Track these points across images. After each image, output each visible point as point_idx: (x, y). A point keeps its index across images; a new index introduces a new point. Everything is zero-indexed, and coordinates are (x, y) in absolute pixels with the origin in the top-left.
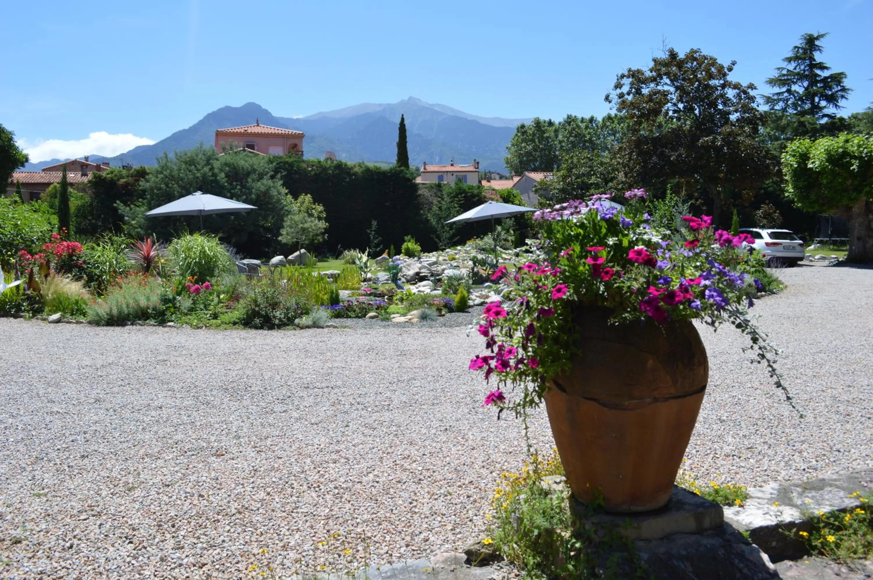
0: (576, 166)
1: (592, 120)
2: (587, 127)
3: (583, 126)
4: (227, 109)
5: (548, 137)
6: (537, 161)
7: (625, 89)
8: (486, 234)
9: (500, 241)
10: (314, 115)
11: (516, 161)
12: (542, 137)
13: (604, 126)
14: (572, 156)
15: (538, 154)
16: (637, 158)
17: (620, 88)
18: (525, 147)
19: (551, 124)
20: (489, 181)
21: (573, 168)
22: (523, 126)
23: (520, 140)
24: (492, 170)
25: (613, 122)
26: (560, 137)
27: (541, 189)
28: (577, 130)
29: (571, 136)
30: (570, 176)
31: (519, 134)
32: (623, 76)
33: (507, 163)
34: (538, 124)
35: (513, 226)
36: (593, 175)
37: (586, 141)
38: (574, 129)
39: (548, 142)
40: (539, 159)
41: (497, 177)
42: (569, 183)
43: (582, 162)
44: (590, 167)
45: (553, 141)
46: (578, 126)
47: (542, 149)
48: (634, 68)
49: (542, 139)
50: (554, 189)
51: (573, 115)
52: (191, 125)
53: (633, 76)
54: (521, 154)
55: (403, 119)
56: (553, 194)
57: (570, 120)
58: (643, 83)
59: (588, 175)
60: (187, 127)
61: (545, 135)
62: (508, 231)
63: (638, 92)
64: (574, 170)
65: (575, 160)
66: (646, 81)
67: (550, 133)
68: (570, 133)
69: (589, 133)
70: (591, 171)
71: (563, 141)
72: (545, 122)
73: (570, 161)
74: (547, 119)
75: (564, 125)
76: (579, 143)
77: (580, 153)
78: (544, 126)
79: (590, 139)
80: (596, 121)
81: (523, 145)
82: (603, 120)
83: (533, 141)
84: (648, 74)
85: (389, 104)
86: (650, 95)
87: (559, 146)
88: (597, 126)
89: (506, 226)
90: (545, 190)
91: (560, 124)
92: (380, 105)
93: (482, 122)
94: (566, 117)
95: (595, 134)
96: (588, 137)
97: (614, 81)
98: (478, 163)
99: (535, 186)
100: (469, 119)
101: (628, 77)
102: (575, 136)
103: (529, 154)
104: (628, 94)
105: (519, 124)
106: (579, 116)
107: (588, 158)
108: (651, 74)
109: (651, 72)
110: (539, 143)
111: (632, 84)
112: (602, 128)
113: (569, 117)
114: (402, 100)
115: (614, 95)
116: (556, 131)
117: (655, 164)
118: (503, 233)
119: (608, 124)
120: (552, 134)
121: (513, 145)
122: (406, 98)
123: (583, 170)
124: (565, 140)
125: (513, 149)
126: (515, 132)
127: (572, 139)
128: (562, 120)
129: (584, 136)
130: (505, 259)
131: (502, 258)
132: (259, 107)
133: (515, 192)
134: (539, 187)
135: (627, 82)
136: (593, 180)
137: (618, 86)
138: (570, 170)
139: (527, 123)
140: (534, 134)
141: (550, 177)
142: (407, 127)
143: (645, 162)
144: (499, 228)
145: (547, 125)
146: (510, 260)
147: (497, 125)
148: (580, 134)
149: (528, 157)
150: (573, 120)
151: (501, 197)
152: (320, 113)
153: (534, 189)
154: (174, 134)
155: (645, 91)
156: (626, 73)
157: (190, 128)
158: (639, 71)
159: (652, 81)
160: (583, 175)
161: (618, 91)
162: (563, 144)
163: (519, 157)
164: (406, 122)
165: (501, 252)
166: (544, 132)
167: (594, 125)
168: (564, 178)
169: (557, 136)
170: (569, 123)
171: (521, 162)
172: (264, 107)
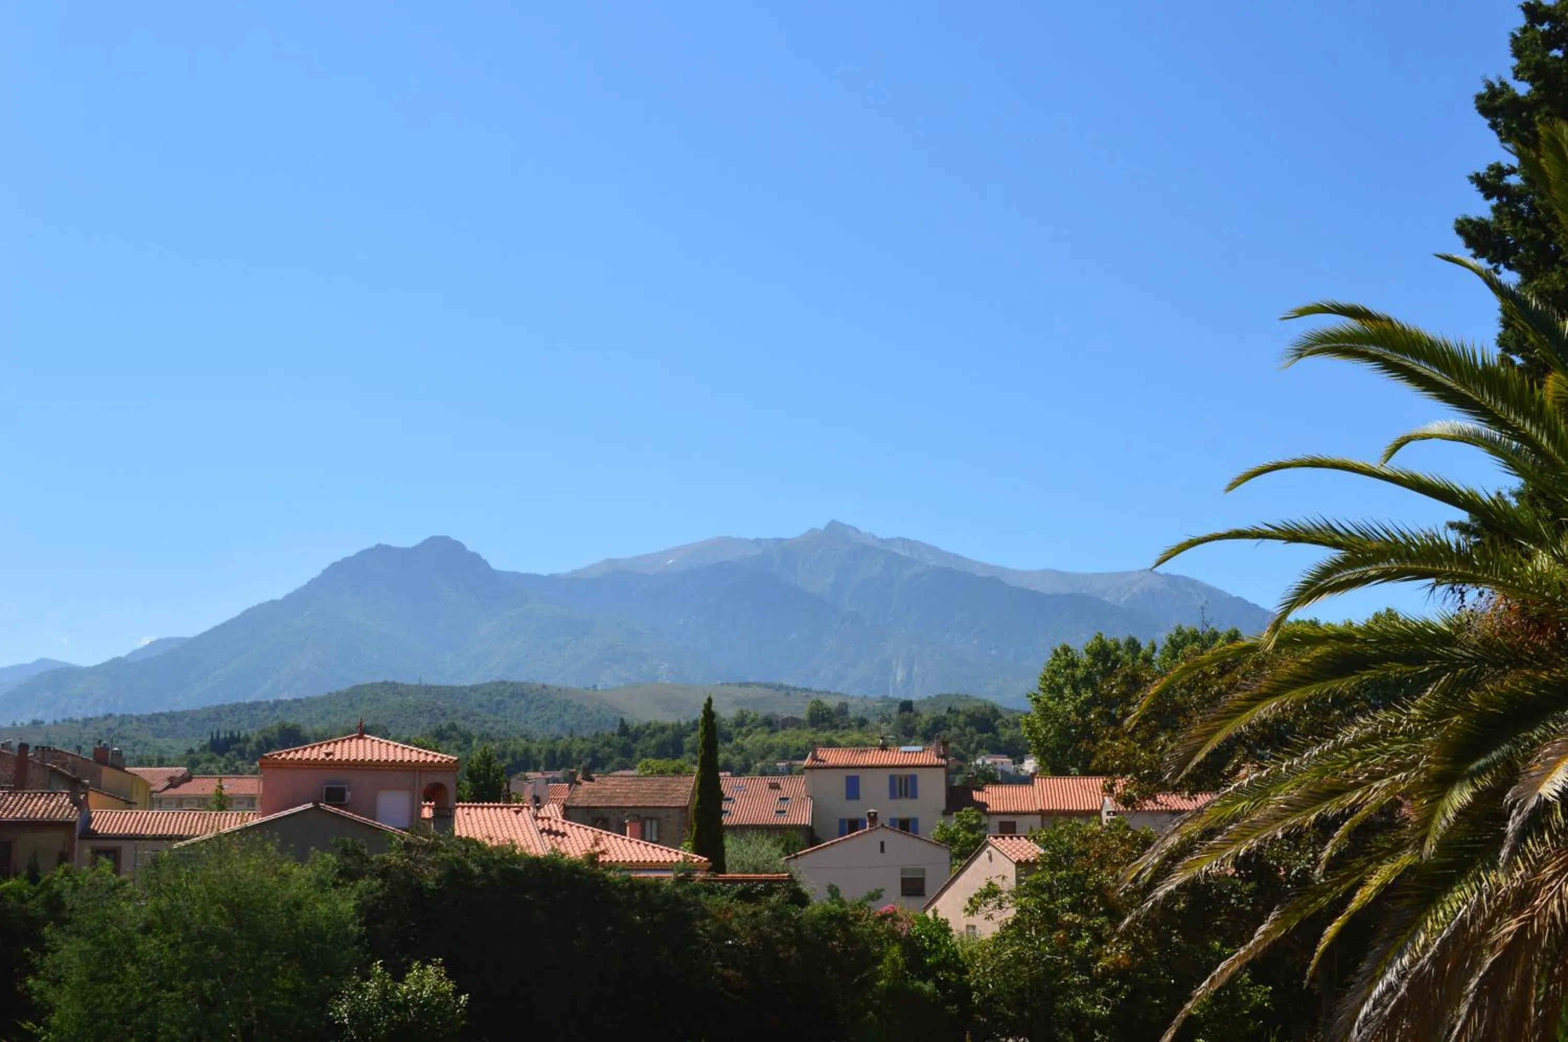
4: (381, 551)
10: (593, 567)
52: (291, 590)
60: (279, 597)
81: (1067, 691)
85: (779, 541)
114: (812, 530)
122: (822, 526)
152: (610, 561)
154: (248, 611)
157: (289, 598)
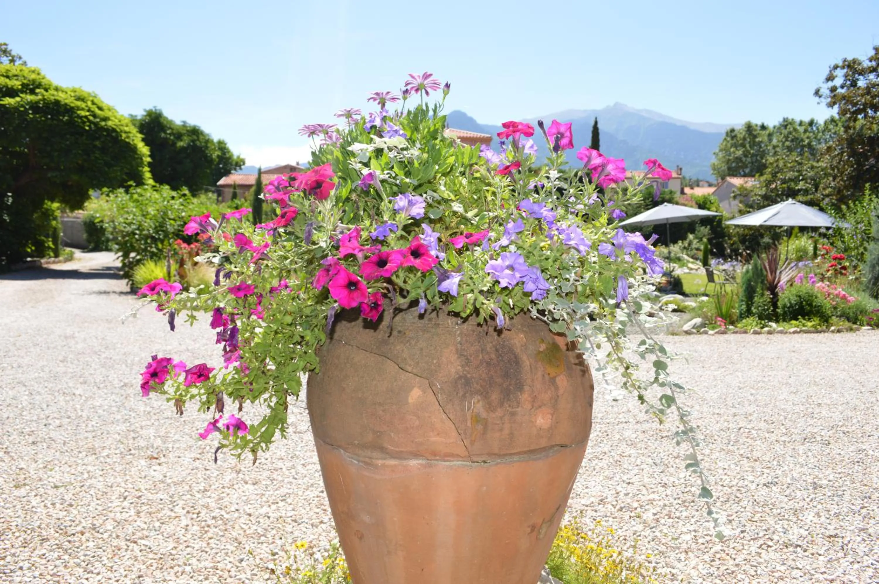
0: (780, 171)
1: (811, 123)
2: (806, 131)
3: (801, 129)
5: (761, 142)
6: (747, 167)
7: (838, 82)
8: (675, 242)
9: (692, 250)
11: (724, 167)
12: (754, 142)
13: (826, 129)
14: (778, 159)
15: (749, 160)
16: (849, 159)
17: (832, 80)
18: (734, 152)
19: (763, 127)
20: (692, 188)
21: (778, 172)
22: (732, 131)
23: (729, 145)
24: (701, 178)
25: (837, 125)
26: (775, 141)
27: (740, 195)
28: (794, 133)
29: (787, 140)
30: (774, 181)
31: (729, 139)
32: (836, 67)
33: (714, 169)
34: (749, 128)
35: (709, 234)
36: (802, 180)
37: (803, 146)
38: (790, 133)
39: (761, 147)
40: (749, 165)
41: (706, 184)
42: (773, 189)
43: (789, 165)
44: (798, 171)
45: (766, 146)
46: (795, 130)
47: (753, 155)
48: (850, 58)
49: (753, 144)
50: (756, 195)
51: (790, 118)
53: (849, 66)
54: (729, 160)
55: (596, 123)
56: (754, 200)
57: (786, 123)
58: (860, 74)
59: (796, 180)
61: (757, 140)
62: (701, 240)
63: (854, 84)
64: (779, 175)
65: (781, 164)
66: (862, 73)
67: (763, 137)
68: (786, 137)
69: (808, 138)
70: (799, 176)
71: (778, 146)
72: (757, 125)
73: (775, 165)
74: (759, 123)
75: (779, 128)
76: (796, 148)
77: (787, 156)
78: (756, 130)
79: (809, 144)
80: (816, 123)
81: (732, 150)
82: (825, 123)
83: (743, 145)
84: (866, 64)
86: (868, 87)
87: (773, 151)
88: (818, 129)
89: (700, 235)
90: (746, 196)
91: (774, 127)
92: (585, 111)
93: (692, 127)
94: (781, 120)
95: (815, 138)
96: (807, 141)
97: (826, 73)
98: (681, 169)
99: (734, 192)
100: (678, 124)
101: (843, 67)
102: (792, 141)
103: (738, 159)
104: (842, 87)
105: (729, 128)
106: (797, 119)
107: (797, 161)
108: (870, 64)
109: (871, 61)
110: (750, 146)
111: (846, 76)
112: (823, 131)
113: (785, 120)
114: (607, 106)
115: (825, 91)
116: (770, 135)
117: (872, 166)
118: (695, 241)
119: (831, 127)
120: (766, 139)
121: (721, 150)
122: (612, 104)
123: (790, 175)
124: (780, 144)
125: (721, 155)
126: (724, 136)
127: (787, 143)
128: (777, 124)
129: (802, 140)
130: (691, 269)
131: (688, 268)
132: (464, 115)
133: (712, 198)
134: (738, 193)
135: (840, 73)
136: (801, 185)
137: (830, 78)
138: (774, 175)
139: (737, 128)
140: (744, 139)
141: (750, 183)
142: (600, 131)
143: (858, 163)
144: (691, 236)
145: (759, 128)
146: (697, 270)
147: (707, 130)
148: (797, 139)
149: (737, 163)
150: (790, 123)
151: (697, 203)
153: (732, 195)
155: (862, 83)
156: (840, 64)
158: (854, 61)
159: (871, 72)
160: (791, 180)
161: (830, 84)
162: (778, 149)
163: (728, 163)
164: (599, 126)
165: (688, 261)
166: (755, 137)
167: (814, 128)
168: (768, 183)
169: (770, 140)
170: (785, 127)
171: (729, 169)
172: (469, 114)
